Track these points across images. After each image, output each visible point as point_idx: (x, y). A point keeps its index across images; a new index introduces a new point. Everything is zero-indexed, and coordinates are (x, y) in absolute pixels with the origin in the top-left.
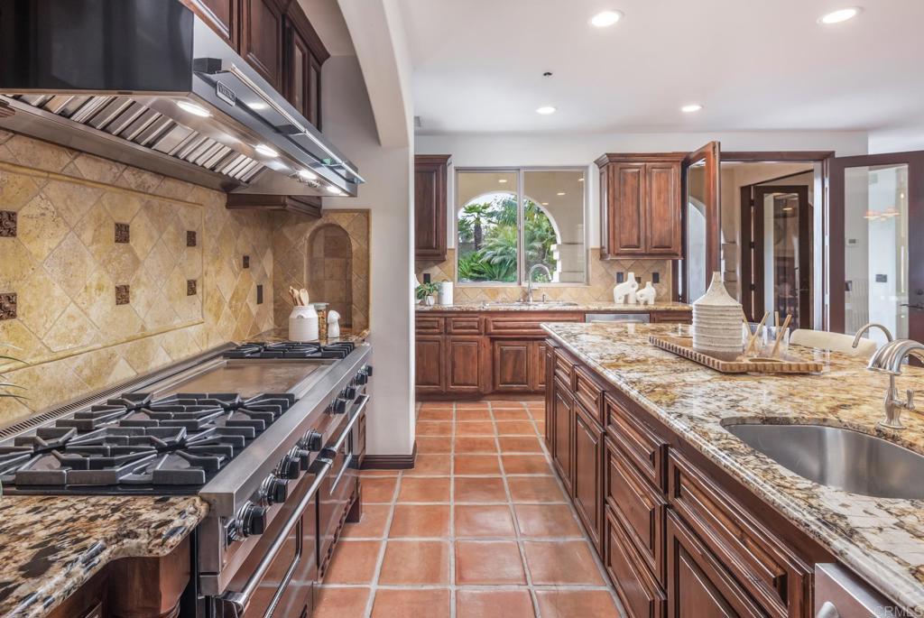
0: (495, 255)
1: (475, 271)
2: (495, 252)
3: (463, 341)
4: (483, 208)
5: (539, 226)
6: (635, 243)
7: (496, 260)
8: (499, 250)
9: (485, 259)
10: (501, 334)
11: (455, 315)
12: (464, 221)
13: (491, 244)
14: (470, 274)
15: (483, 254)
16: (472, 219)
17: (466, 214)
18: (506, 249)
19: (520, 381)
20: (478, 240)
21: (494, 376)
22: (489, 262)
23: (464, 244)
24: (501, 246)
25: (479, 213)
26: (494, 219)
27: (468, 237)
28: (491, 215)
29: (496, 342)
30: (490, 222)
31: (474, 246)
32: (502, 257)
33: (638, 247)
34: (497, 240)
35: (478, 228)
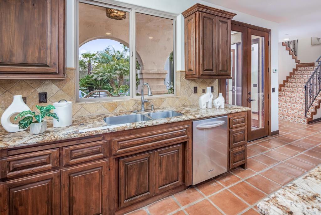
0: (98, 76)
1: (88, 84)
2: (99, 75)
3: (85, 169)
4: (92, 56)
5: (119, 65)
6: (211, 68)
7: (99, 79)
8: (101, 74)
9: (94, 78)
10: (126, 152)
11: (75, 142)
12: (82, 61)
13: (96, 72)
14: (86, 85)
15: (92, 76)
16: (87, 60)
17: (83, 58)
18: (104, 74)
19: (143, 191)
20: (89, 70)
21: (119, 195)
22: (95, 80)
23: (83, 71)
24: (101, 72)
25: (90, 57)
26: (97, 61)
27: (85, 68)
28: (96, 59)
29: (121, 160)
30: (95, 62)
31: (87, 72)
32: (102, 77)
33: (213, 71)
34: (99, 70)
35: (89, 64)
